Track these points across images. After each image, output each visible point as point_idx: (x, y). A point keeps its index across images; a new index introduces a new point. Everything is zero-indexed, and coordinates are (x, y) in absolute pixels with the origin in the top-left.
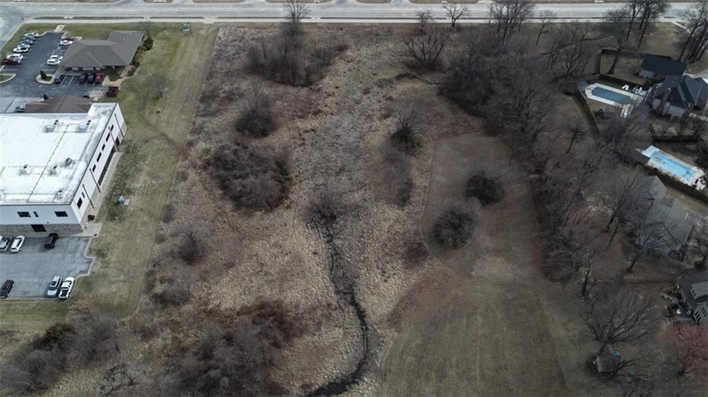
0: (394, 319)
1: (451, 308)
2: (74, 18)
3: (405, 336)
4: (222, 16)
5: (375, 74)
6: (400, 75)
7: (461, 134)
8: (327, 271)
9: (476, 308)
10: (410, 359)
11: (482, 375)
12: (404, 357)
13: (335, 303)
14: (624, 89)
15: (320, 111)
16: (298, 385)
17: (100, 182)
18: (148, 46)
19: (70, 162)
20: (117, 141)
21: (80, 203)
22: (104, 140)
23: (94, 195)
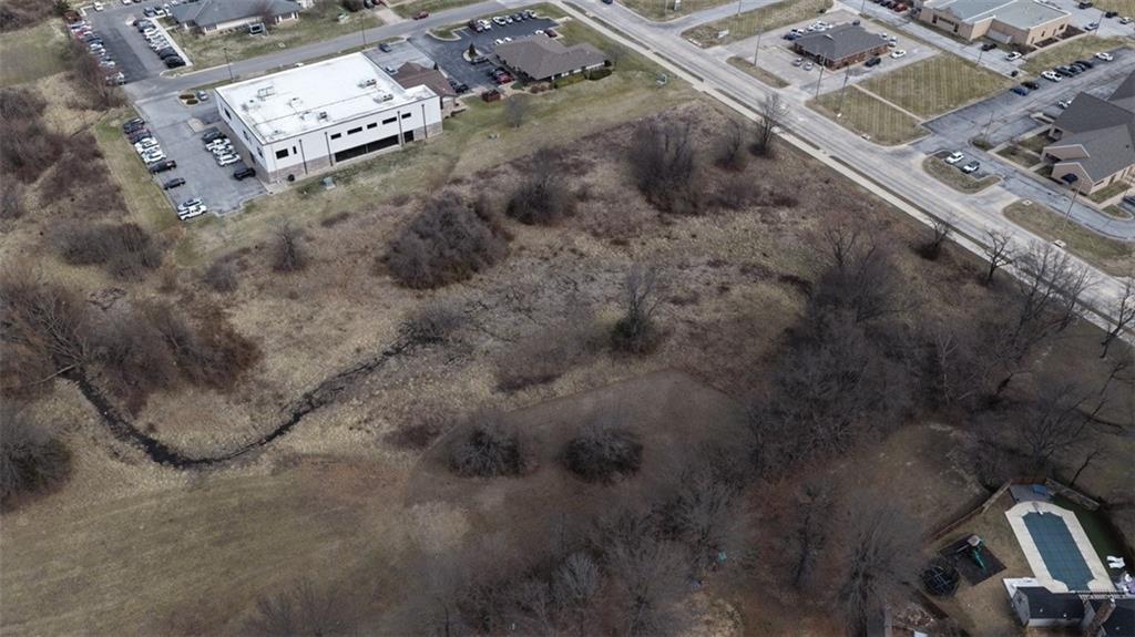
0: (291, 461)
1: (340, 508)
2: (594, 19)
3: (271, 482)
4: (725, 90)
5: (765, 255)
6: (797, 277)
7: (714, 388)
8: (335, 372)
9: (353, 534)
10: (234, 502)
11: (241, 583)
12: (236, 494)
13: (288, 400)
14: (1106, 564)
15: (624, 243)
16: (150, 420)
17: (341, 156)
18: (595, 76)
19: (324, 116)
20: (409, 136)
21: (282, 154)
22: (378, 119)
23: (319, 162)
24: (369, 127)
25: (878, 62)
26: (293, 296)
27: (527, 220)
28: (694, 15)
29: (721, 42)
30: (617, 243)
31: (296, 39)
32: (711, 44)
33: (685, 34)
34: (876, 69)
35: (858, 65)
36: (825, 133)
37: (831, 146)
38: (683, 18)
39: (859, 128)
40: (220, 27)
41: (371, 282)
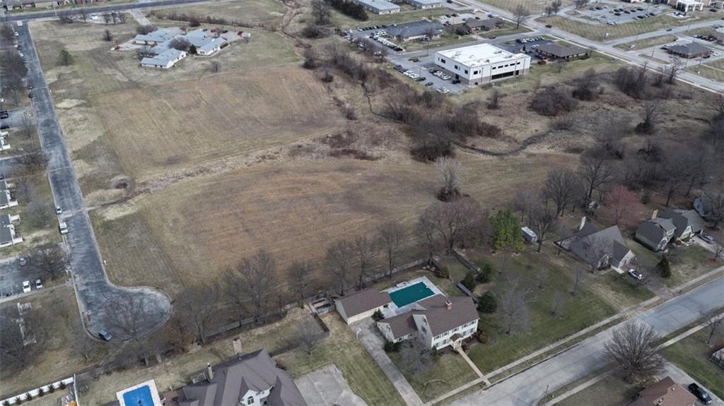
0: (533, 156)
2: (570, 41)
5: (685, 112)
6: (702, 119)
7: (684, 144)
8: (532, 135)
13: (519, 141)
15: (624, 107)
17: (494, 77)
18: (582, 58)
19: (488, 61)
20: (517, 72)
21: (476, 73)
22: (509, 63)
23: (486, 78)
24: (499, 67)
25: (709, 57)
26: (501, 116)
27: (582, 99)
28: (615, 40)
29: (632, 49)
30: (621, 107)
31: (444, 44)
32: (628, 50)
33: (614, 47)
34: (708, 59)
35: (699, 58)
36: (694, 79)
37: (700, 83)
38: (610, 41)
39: (709, 77)
40: (410, 38)
41: (529, 113)
